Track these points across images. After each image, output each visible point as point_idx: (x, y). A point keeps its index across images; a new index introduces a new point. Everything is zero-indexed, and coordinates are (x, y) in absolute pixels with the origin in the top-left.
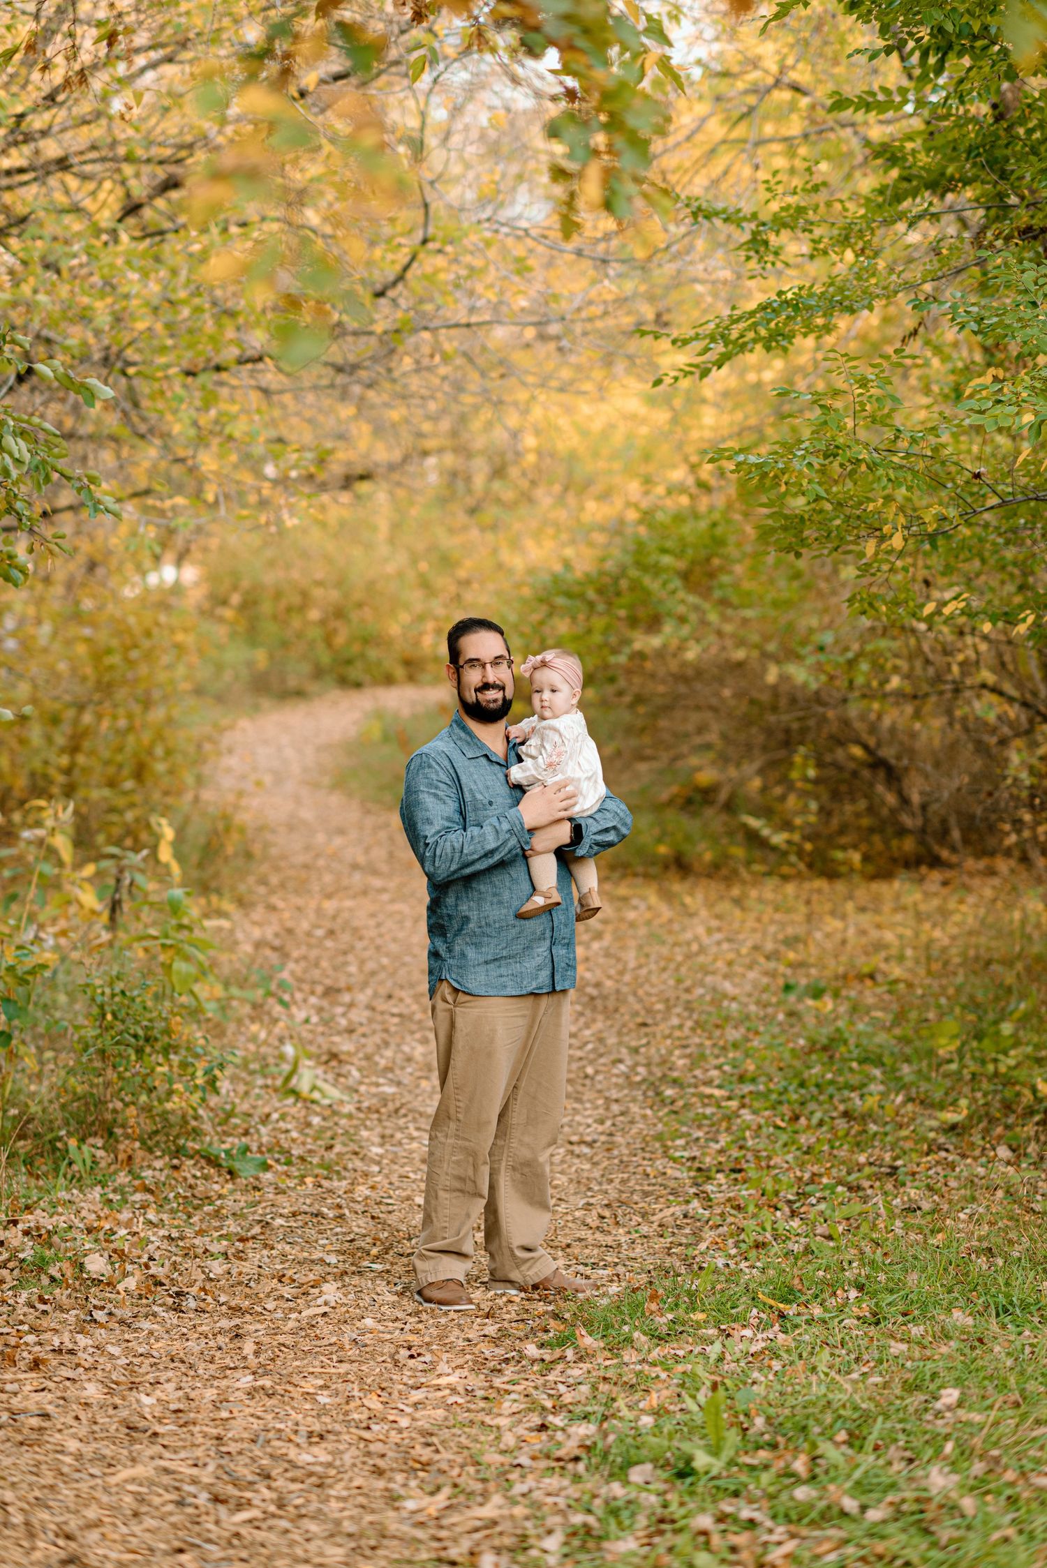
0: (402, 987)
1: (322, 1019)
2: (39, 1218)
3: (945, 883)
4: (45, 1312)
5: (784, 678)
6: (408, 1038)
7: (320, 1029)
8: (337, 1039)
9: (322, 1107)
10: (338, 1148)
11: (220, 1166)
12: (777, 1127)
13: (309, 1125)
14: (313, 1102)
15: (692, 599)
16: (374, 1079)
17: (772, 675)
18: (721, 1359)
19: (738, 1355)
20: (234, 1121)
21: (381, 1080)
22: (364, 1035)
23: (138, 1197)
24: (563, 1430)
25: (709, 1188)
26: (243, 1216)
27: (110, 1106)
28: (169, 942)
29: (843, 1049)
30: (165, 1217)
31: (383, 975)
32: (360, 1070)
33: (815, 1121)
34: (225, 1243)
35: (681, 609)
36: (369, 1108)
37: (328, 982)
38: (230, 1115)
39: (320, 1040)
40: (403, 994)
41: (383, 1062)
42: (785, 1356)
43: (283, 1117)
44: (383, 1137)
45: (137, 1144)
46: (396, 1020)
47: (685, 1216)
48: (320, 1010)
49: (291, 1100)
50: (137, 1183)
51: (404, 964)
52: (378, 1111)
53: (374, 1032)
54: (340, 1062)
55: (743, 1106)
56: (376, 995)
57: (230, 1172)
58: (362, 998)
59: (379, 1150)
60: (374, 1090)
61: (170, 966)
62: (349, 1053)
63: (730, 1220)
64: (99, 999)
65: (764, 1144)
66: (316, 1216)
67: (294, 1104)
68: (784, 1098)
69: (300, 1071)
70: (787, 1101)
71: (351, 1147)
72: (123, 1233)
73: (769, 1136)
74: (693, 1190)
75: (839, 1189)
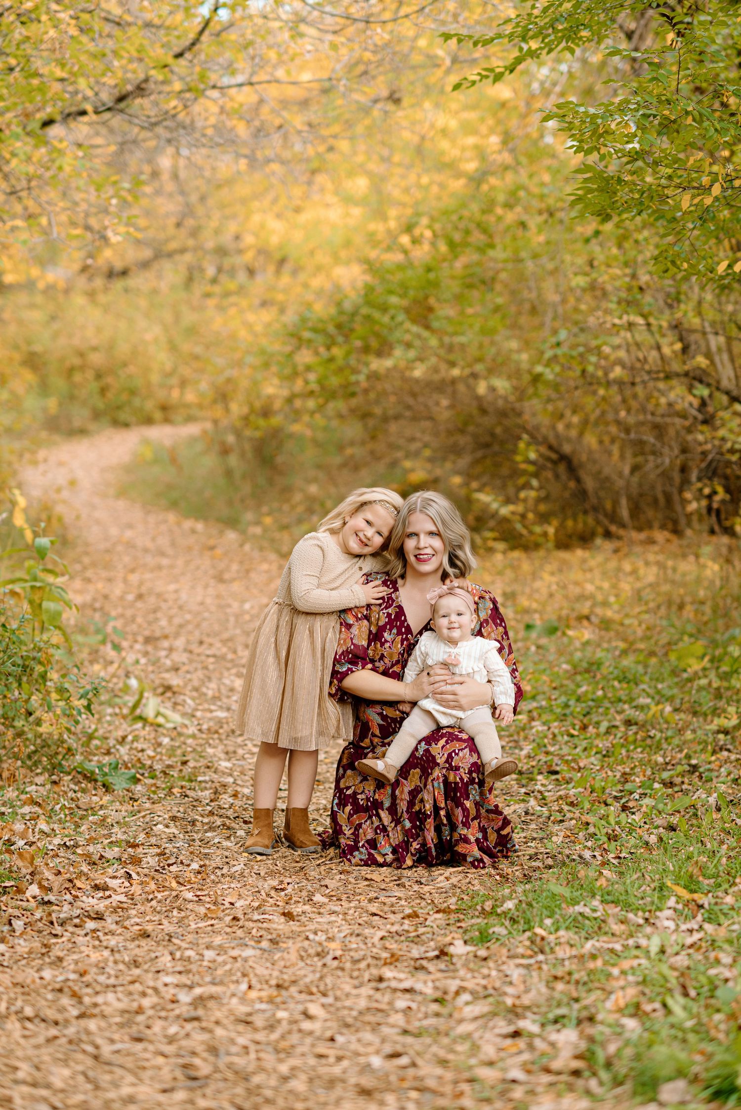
0: (208, 635)
1: (149, 660)
3: (616, 551)
5: (493, 389)
6: (226, 674)
7: (150, 668)
8: (166, 675)
9: (168, 730)
10: (191, 764)
11: (96, 781)
12: (572, 736)
13: (160, 745)
14: (159, 726)
15: (415, 329)
16: (206, 706)
17: (482, 388)
18: (663, 951)
19: (677, 948)
20: (96, 742)
21: (213, 707)
22: (188, 672)
23: (26, 809)
24: (539, 1036)
25: (538, 787)
26: (127, 825)
28: (38, 584)
29: (604, 671)
30: (56, 826)
31: (190, 627)
32: (193, 699)
33: (603, 729)
34: (116, 849)
35: (407, 337)
36: (209, 730)
37: (147, 633)
38: (91, 737)
39: (152, 676)
40: (210, 640)
41: (210, 693)
42: (726, 946)
43: (136, 739)
44: (227, 753)
45: (19, 763)
46: (211, 660)
47: (527, 813)
48: (146, 654)
49: (139, 725)
50: (23, 797)
51: (204, 619)
52: (216, 732)
53: (196, 669)
54: (174, 693)
55: (533, 720)
56: (188, 642)
57: (104, 785)
58: (180, 643)
59: (225, 764)
60: (209, 715)
61: (40, 605)
62: (178, 686)
63: (569, 815)
65: (565, 750)
66: (193, 823)
67: (144, 728)
68: (567, 711)
69: (144, 701)
70: (572, 714)
71: (203, 762)
72: (21, 843)
73: (566, 743)
74: (523, 790)
75: (656, 785)
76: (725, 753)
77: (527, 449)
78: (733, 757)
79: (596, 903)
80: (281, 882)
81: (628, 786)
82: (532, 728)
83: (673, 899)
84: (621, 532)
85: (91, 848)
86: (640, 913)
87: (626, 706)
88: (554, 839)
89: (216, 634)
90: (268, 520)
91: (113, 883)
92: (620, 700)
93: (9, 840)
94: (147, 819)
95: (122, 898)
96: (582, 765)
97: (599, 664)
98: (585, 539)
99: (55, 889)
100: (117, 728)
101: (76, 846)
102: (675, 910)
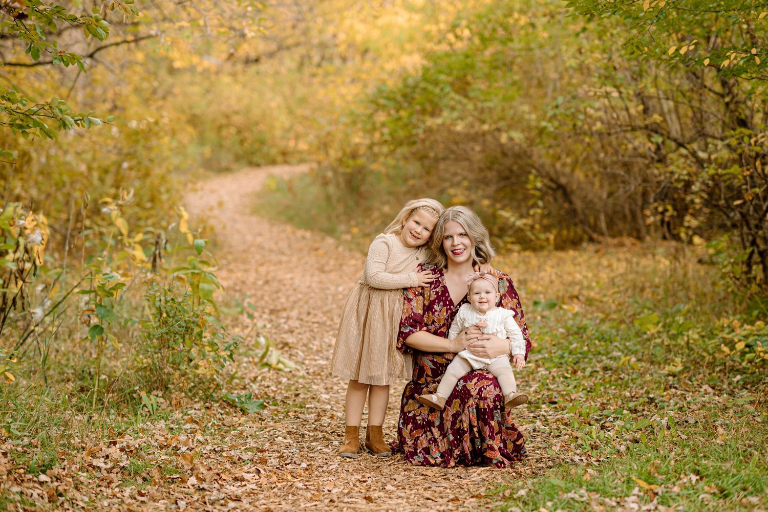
0: (314, 309)
1: (273, 325)
2: (128, 440)
3: (597, 252)
4: (143, 502)
5: (511, 139)
6: (326, 335)
7: (274, 331)
8: (285, 336)
9: (286, 372)
10: (302, 396)
11: (236, 407)
12: (566, 378)
13: (280, 383)
14: (280, 370)
16: (312, 357)
17: (504, 138)
20: (236, 381)
21: (317, 358)
22: (299, 333)
23: (188, 426)
25: (543, 413)
26: (257, 437)
27: (166, 371)
28: (196, 271)
29: (589, 333)
30: (208, 438)
31: (301, 303)
32: (303, 352)
33: (587, 373)
34: (250, 453)
35: (452, 103)
36: (314, 373)
37: (271, 307)
38: (232, 377)
39: (275, 336)
40: (315, 312)
41: (315, 348)
43: (264, 379)
44: (326, 389)
45: (183, 394)
46: (316, 325)
47: (534, 430)
48: (271, 321)
49: (266, 369)
50: (186, 417)
51: (311, 298)
52: (319, 374)
53: (305, 332)
54: (290, 347)
55: (539, 366)
56: (300, 313)
57: (241, 410)
58: (294, 314)
59: (325, 396)
60: (314, 363)
61: (198, 286)
62: (293, 343)
63: (563, 432)
64: (158, 304)
65: (561, 387)
66: (303, 436)
67: (269, 371)
68: (563, 361)
69: (269, 353)
70: (566, 362)
71: (309, 395)
72: (184, 449)
73: (562, 382)
74: (532, 415)
75: (625, 412)
76: (673, 390)
77: (535, 181)
78: (679, 392)
79: (583, 491)
80: (364, 476)
81: (605, 412)
82: (538, 372)
83: (637, 489)
84: (601, 238)
85: (232, 453)
86: (614, 499)
87: (604, 358)
88: (554, 448)
89: (319, 308)
90: (355, 230)
91: (247, 476)
92: (600, 353)
93: (176, 447)
94: (271, 433)
95: (254, 486)
96: (573, 397)
97: (585, 328)
98: (575, 243)
99: (207, 480)
100: (250, 372)
101: (222, 451)
102: (638, 496)
